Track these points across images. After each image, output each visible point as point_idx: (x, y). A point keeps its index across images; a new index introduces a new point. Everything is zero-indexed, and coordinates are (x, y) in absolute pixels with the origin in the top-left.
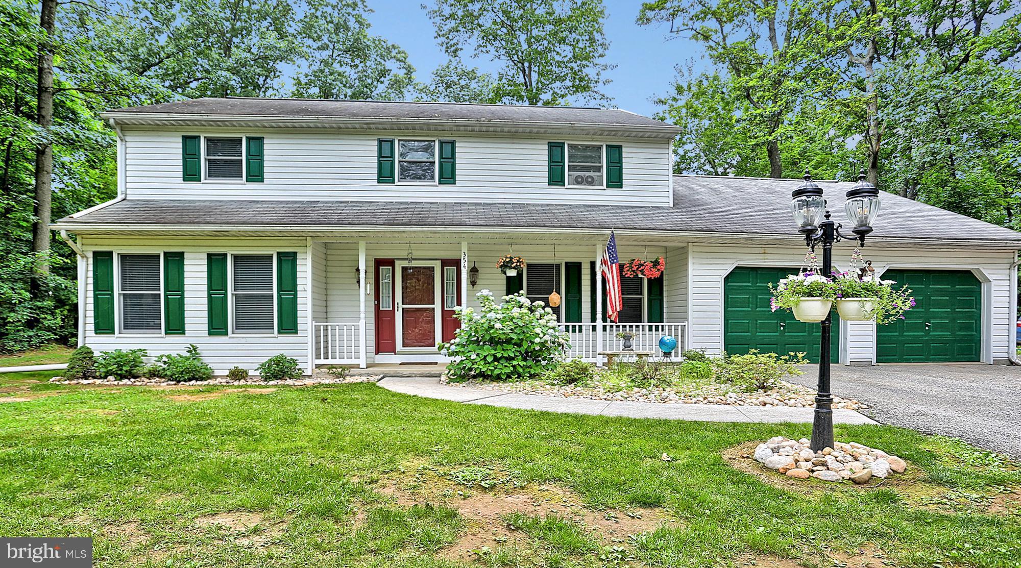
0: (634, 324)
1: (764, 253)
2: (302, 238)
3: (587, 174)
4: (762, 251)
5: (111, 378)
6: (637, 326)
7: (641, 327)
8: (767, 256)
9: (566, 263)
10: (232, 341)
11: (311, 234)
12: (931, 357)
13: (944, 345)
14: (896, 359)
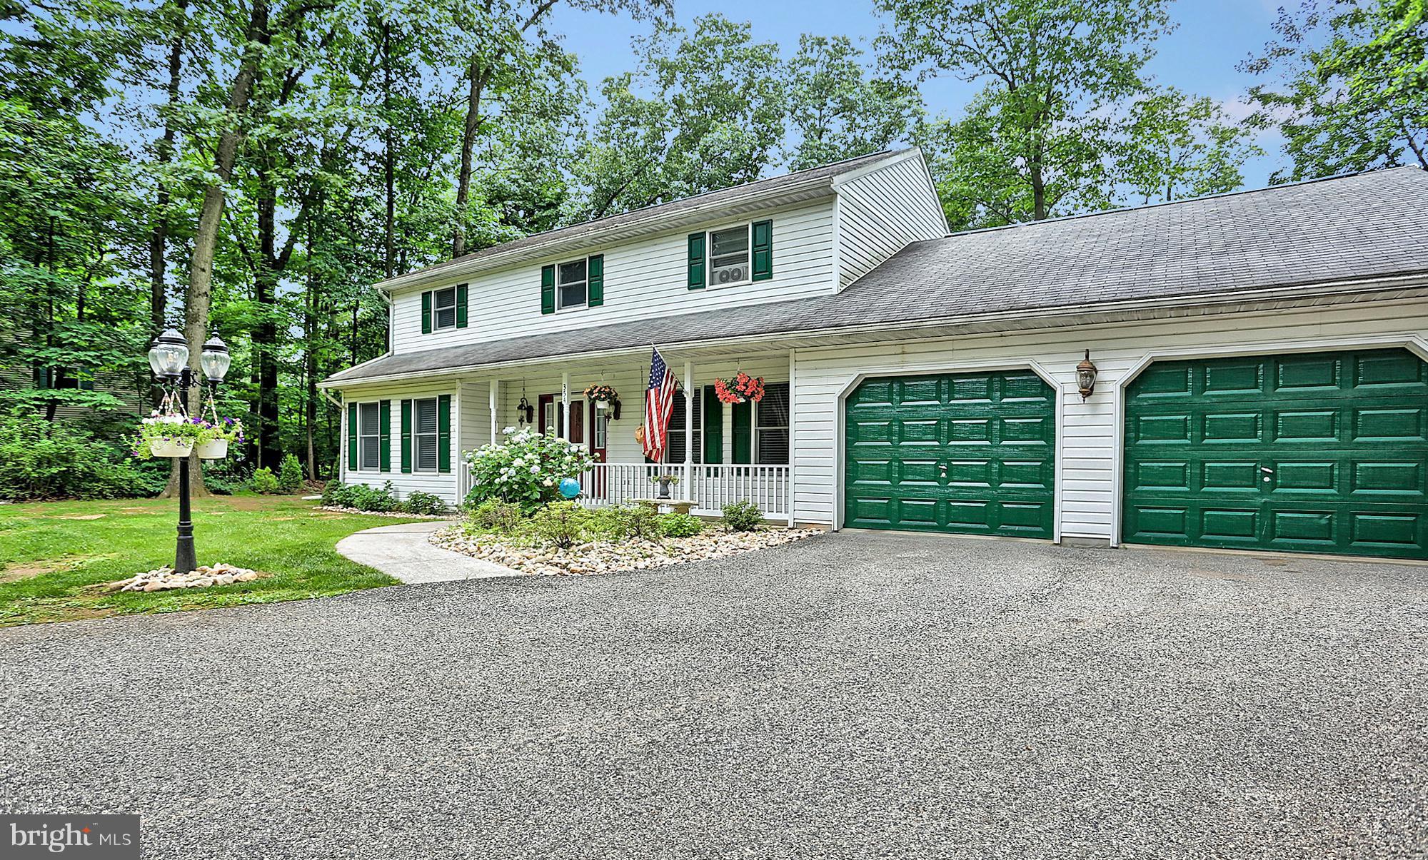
0: (775, 466)
1: (903, 353)
2: (450, 380)
3: (733, 267)
4: (898, 349)
5: (340, 506)
6: (779, 470)
7: (783, 470)
8: (908, 358)
9: (706, 387)
10: (415, 478)
11: (459, 376)
12: (1276, 540)
13: (1317, 516)
14: (1183, 540)
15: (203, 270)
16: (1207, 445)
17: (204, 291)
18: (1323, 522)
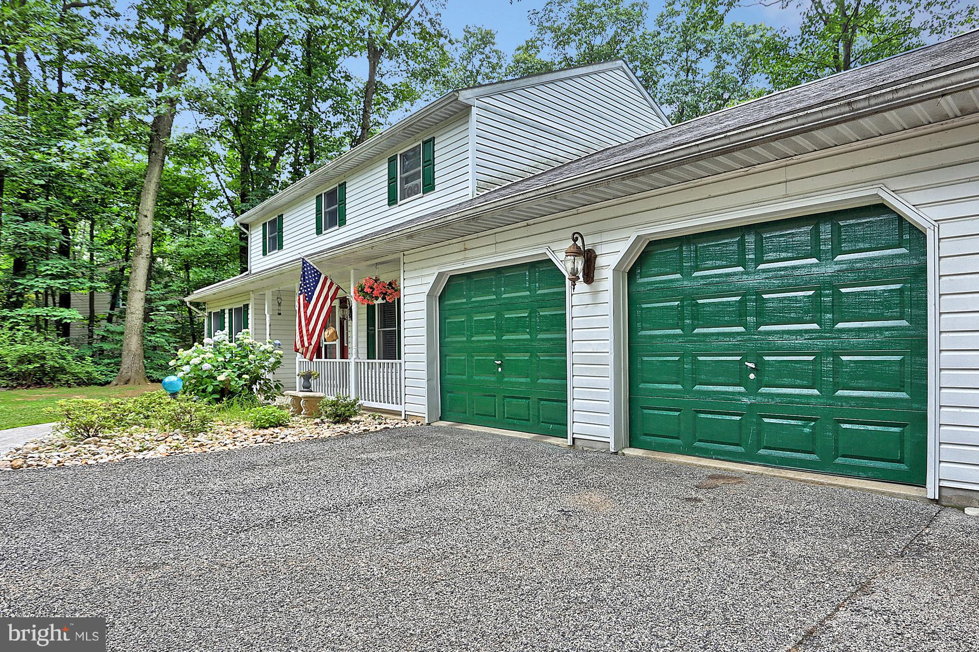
2: (247, 292)
3: (415, 183)
12: (762, 452)
13: (800, 423)
14: (679, 446)
15: (146, 216)
16: (698, 335)
17: (146, 232)
18: (807, 430)
